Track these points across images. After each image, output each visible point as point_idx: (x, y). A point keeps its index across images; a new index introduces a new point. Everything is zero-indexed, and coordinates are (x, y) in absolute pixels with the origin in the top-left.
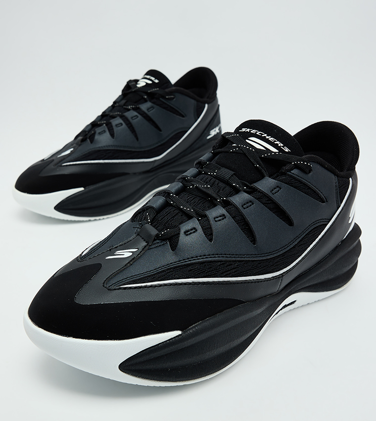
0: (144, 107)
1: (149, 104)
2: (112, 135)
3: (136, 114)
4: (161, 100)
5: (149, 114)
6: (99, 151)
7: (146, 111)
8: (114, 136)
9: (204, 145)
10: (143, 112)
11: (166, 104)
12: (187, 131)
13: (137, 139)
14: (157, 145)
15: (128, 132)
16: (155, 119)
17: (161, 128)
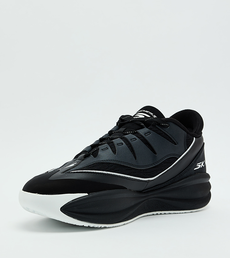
0: (141, 132)
1: (146, 130)
2: (114, 151)
3: (134, 137)
4: (156, 127)
5: (147, 137)
6: (103, 163)
7: (144, 135)
8: (116, 153)
9: (191, 175)
10: (141, 135)
11: (161, 130)
12: (178, 159)
13: (135, 158)
14: (152, 166)
15: (128, 151)
16: (151, 143)
17: (156, 151)
